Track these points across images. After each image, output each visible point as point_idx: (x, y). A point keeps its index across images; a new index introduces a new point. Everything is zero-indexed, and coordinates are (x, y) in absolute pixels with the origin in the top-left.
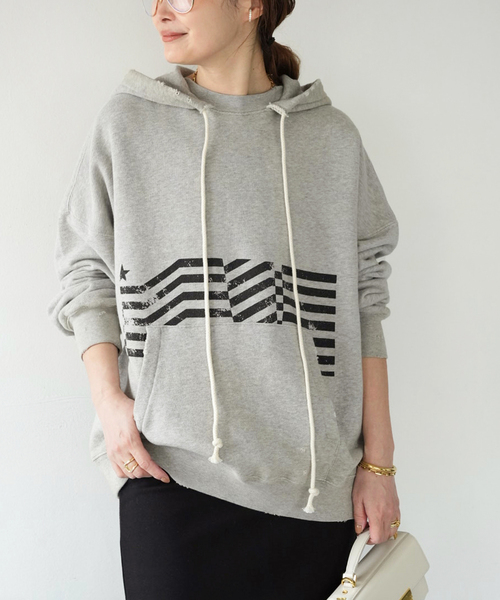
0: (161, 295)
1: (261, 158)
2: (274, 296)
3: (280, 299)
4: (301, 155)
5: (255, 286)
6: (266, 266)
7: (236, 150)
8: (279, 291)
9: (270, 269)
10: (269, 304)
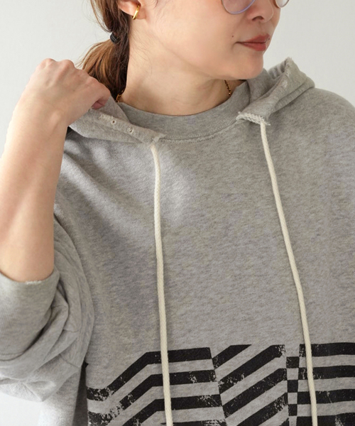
0: (125, 403)
1: (246, 194)
2: (285, 395)
3: (293, 398)
4: (297, 176)
5: (260, 383)
6: (273, 352)
7: (211, 188)
8: (293, 386)
9: (279, 355)
10: (280, 408)
